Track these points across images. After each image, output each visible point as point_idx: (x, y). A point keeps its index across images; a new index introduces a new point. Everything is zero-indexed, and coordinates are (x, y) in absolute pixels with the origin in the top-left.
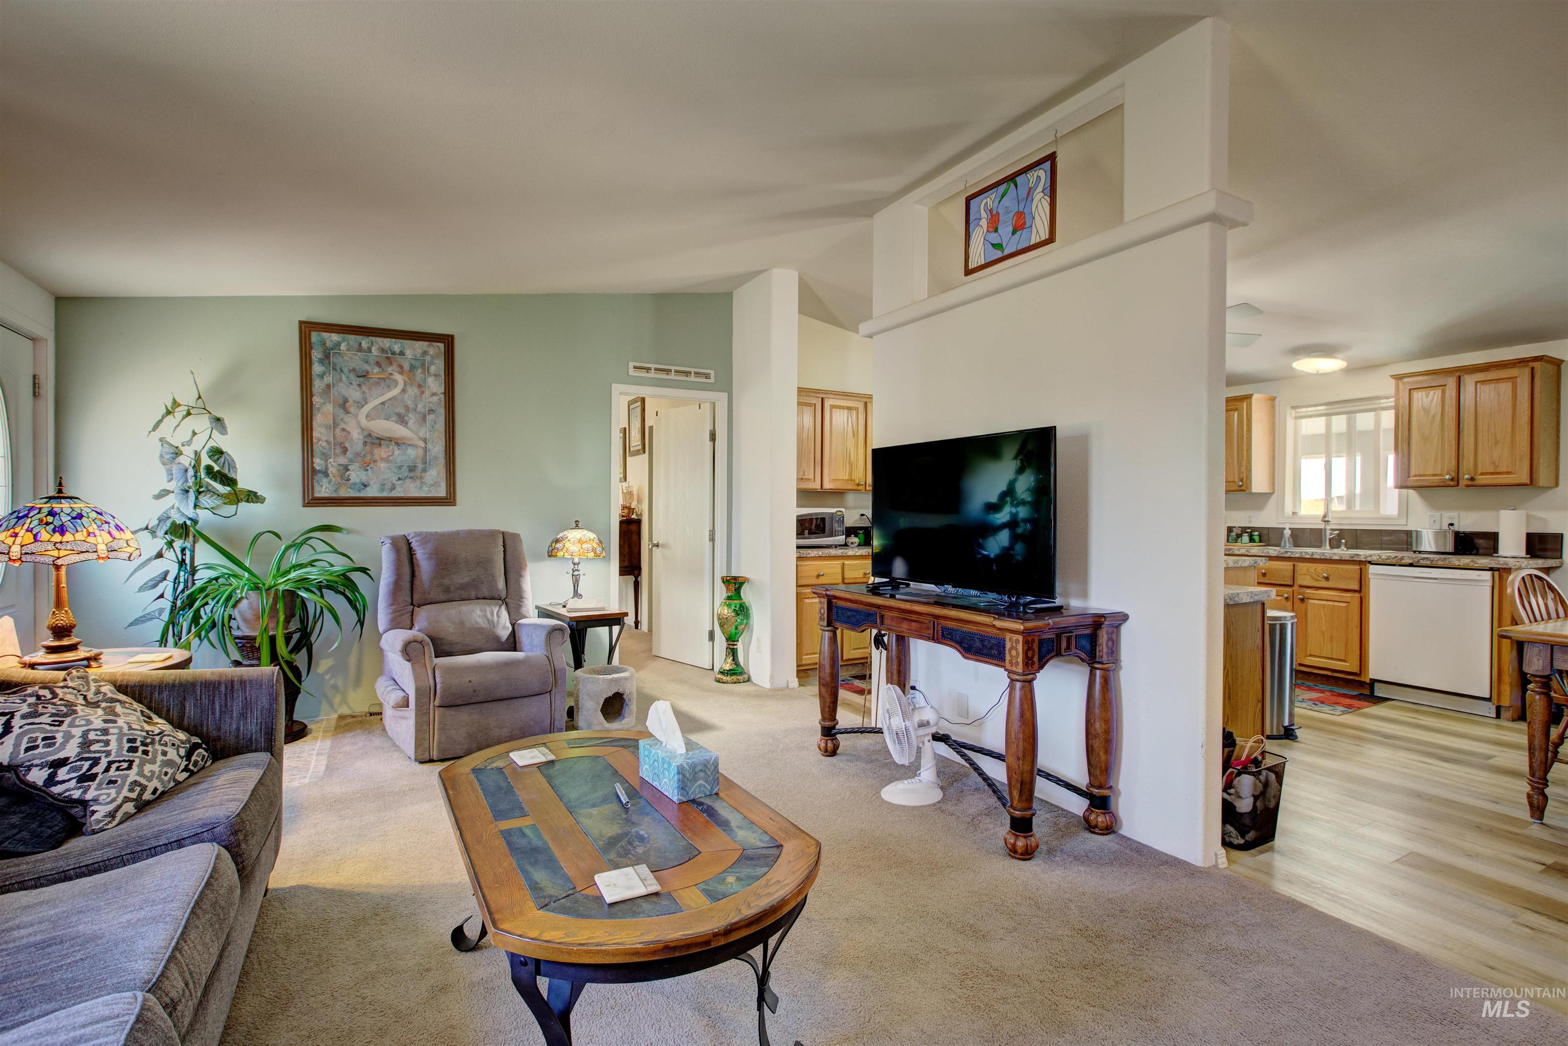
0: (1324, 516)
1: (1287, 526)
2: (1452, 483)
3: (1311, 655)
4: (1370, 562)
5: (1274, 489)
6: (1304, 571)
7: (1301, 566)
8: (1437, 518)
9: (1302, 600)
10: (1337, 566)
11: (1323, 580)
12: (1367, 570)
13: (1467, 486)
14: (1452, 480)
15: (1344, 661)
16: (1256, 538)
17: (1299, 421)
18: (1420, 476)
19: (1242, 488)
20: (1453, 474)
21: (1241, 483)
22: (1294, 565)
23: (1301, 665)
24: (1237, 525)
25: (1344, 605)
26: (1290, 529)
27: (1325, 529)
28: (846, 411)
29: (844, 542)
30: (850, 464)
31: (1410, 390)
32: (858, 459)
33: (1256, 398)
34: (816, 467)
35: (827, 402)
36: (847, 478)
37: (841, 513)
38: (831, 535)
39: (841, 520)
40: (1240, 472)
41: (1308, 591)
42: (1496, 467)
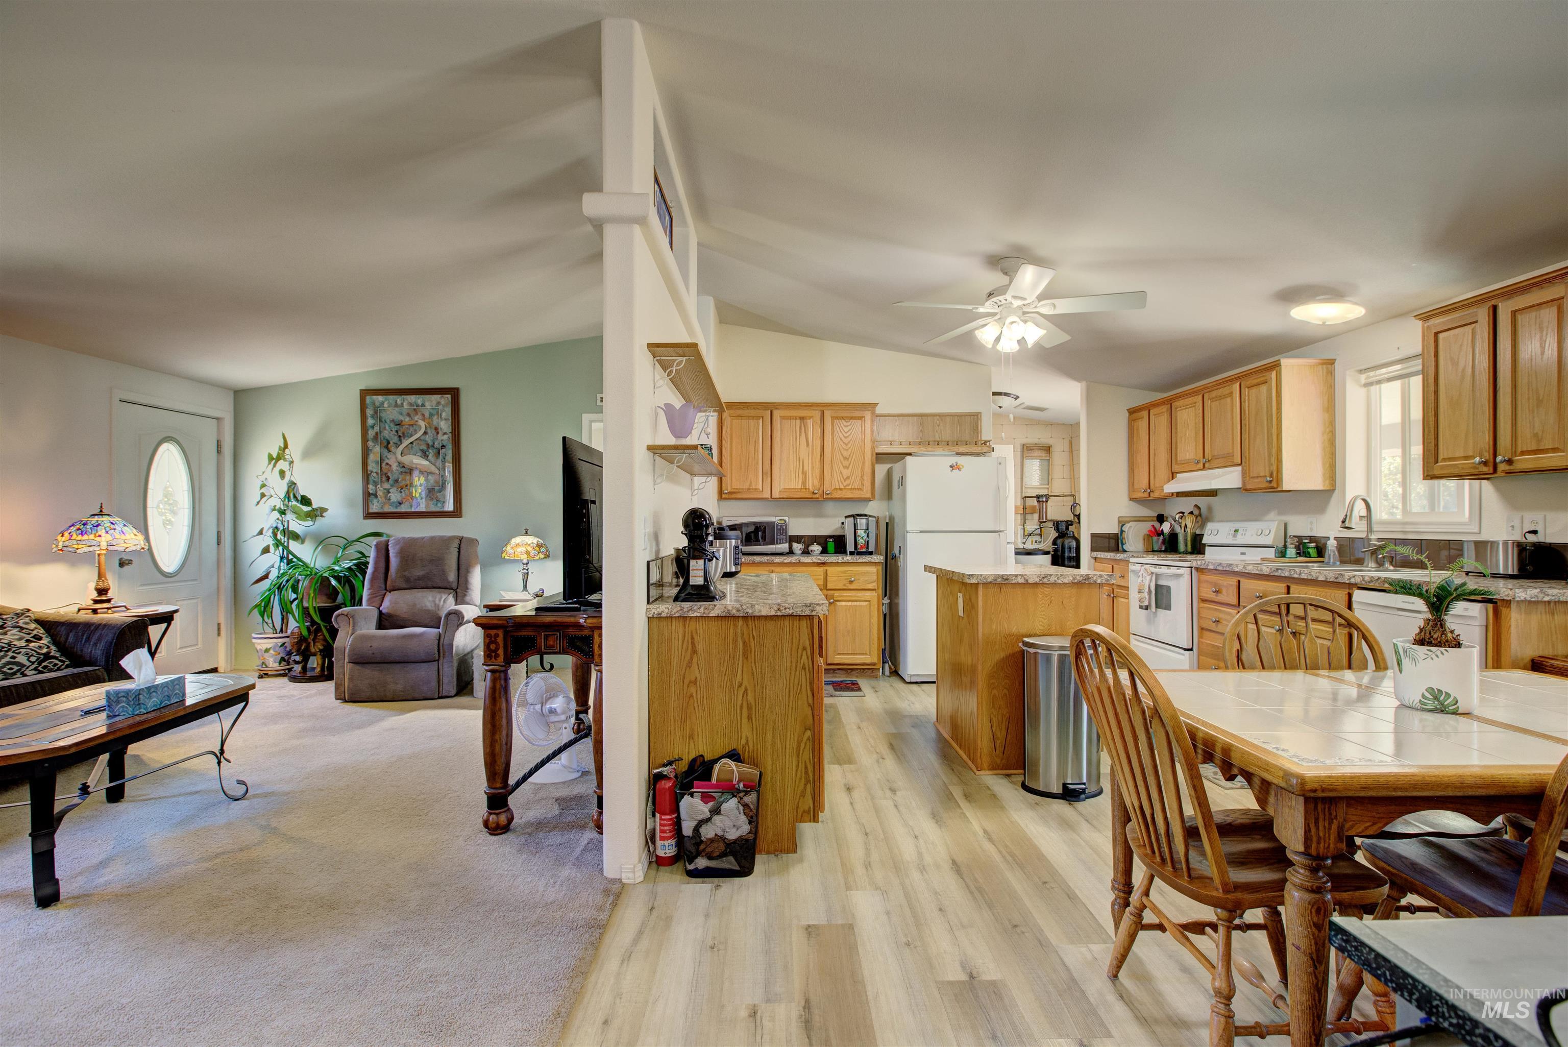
1: (1334, 535)
2: (1485, 469)
4: (1357, 586)
5: (1332, 487)
7: (1293, 588)
8: (1517, 523)
10: (1325, 590)
12: (1354, 596)
13: (1508, 472)
14: (1485, 463)
16: (1313, 552)
17: (1373, 388)
18: (1449, 459)
19: (1273, 484)
20: (1490, 457)
21: (1271, 478)
22: (1288, 587)
24: (1292, 535)
27: (1369, 540)
28: (798, 421)
29: (787, 550)
30: (803, 473)
31: (1436, 334)
32: (813, 468)
33: (1289, 365)
34: (765, 478)
35: (777, 414)
36: (800, 487)
37: (783, 522)
38: (772, 542)
39: (783, 529)
40: (1271, 464)
41: (1300, 623)
42: (1538, 441)
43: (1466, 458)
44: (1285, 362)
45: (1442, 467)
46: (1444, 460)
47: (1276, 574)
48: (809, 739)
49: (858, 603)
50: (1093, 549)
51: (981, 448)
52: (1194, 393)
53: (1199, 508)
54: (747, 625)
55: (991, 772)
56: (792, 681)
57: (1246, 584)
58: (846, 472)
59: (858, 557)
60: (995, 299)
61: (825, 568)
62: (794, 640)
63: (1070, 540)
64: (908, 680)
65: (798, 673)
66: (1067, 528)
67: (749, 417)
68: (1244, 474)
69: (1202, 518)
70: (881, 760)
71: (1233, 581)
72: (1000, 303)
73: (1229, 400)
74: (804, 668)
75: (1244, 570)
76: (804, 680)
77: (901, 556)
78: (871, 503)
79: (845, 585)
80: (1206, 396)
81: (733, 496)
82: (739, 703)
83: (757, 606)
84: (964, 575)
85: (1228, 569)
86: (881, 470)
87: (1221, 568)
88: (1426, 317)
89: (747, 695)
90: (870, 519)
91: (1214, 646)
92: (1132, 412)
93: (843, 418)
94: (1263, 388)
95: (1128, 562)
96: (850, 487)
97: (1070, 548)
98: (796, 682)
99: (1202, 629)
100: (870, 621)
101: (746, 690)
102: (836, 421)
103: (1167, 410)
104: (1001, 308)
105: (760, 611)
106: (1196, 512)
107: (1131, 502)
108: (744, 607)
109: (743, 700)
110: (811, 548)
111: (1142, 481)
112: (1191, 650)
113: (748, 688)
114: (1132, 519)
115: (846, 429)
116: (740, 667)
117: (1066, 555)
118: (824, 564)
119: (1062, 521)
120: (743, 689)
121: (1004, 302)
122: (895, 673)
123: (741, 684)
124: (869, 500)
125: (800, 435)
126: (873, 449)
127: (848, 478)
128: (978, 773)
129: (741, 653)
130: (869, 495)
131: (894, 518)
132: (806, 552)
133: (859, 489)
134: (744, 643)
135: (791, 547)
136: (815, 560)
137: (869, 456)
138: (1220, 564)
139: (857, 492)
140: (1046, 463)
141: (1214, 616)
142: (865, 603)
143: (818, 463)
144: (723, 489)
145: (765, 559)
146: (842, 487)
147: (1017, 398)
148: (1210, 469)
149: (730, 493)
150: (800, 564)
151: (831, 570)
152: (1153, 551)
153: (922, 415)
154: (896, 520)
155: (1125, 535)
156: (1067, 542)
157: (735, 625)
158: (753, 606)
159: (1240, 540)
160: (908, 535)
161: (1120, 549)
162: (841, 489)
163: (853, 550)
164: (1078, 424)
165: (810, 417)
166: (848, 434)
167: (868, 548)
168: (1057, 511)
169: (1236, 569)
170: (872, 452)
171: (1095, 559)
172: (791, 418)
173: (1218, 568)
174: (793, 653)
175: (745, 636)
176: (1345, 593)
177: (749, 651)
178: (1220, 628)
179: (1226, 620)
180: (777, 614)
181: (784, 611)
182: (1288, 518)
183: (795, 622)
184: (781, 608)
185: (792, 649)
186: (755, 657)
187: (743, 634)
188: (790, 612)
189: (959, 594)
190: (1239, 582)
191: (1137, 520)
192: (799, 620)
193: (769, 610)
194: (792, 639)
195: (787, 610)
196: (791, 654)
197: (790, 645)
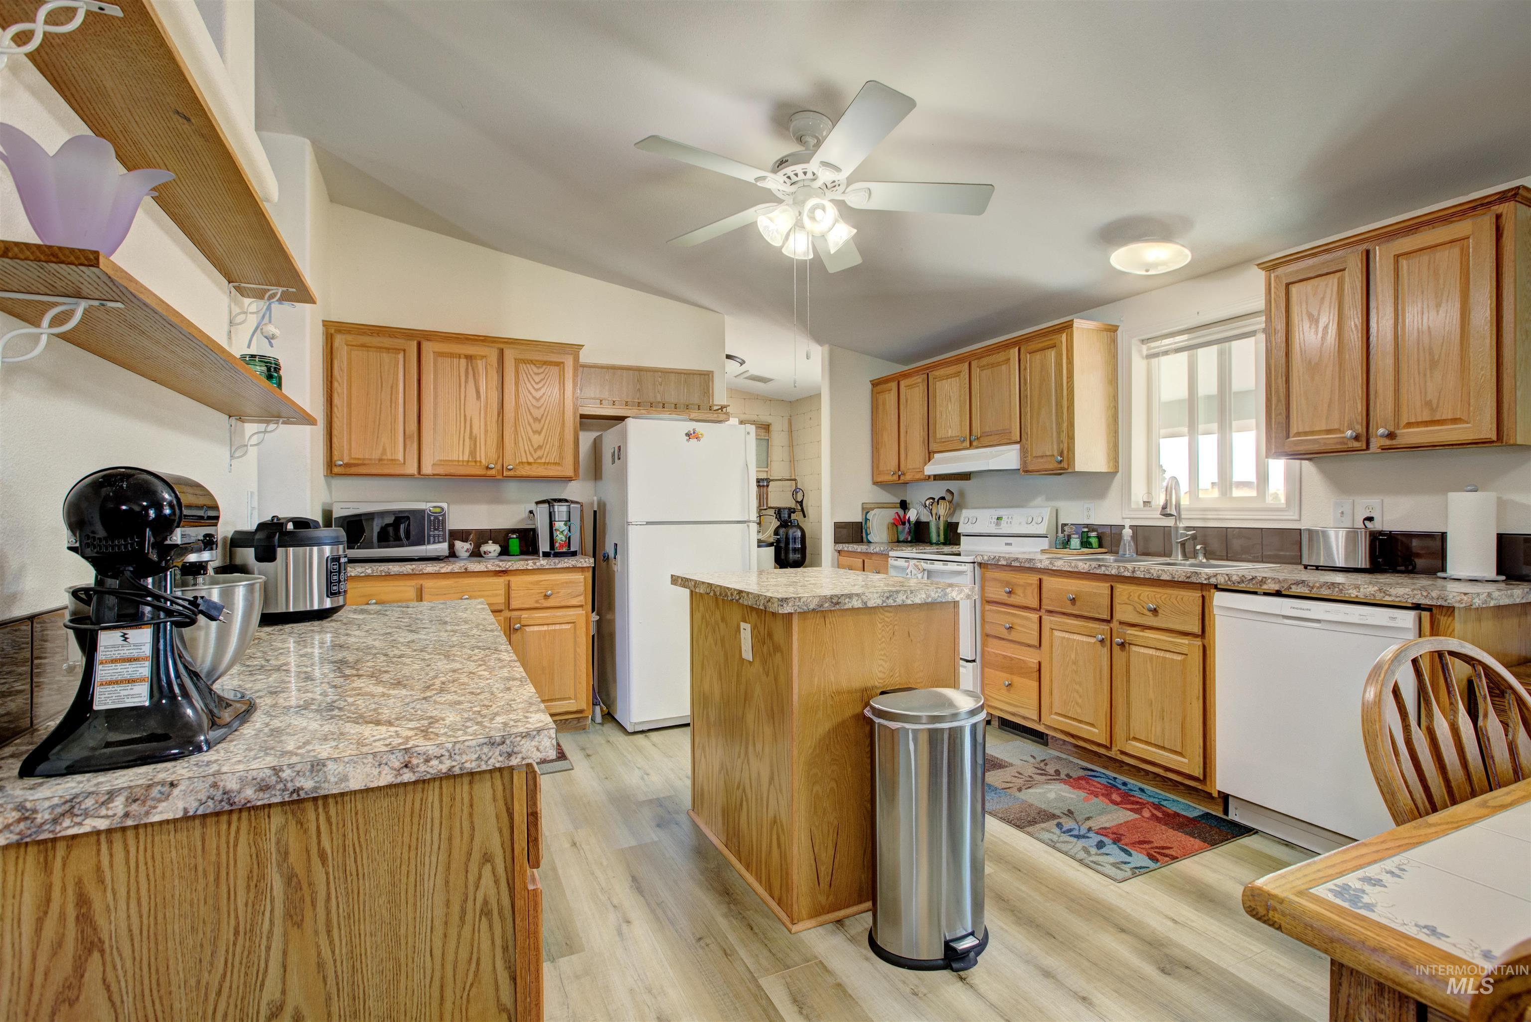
0: (1164, 507)
1: (1127, 523)
2: (1356, 445)
3: (1135, 739)
4: (1216, 587)
5: (1116, 466)
6: (1124, 598)
7: (1120, 588)
8: (1347, 509)
9: (1122, 645)
10: (1170, 591)
11: (1149, 614)
12: (1211, 599)
13: (1384, 449)
14: (1357, 438)
15: (1180, 754)
16: (1094, 541)
17: (1154, 361)
18: (1306, 433)
19: (1063, 465)
20: (1360, 429)
21: (1059, 458)
22: (1112, 587)
23: (1123, 753)
24: (1069, 522)
25: (1179, 658)
26: (1131, 527)
27: (1177, 528)
28: (463, 361)
29: (447, 553)
30: (470, 438)
31: (1288, 285)
32: (486, 431)
33: (1081, 326)
34: (408, 443)
35: (427, 347)
36: (466, 458)
37: (438, 510)
38: (420, 542)
39: (438, 521)
40: (1060, 442)
41: (1131, 631)
42: (1433, 410)
43: (1328, 432)
44: (1077, 323)
45: (1296, 443)
46: (1298, 434)
47: (1098, 572)
49: (557, 627)
50: (837, 541)
51: (719, 414)
52: (959, 360)
53: (952, 493)
54: (300, 823)
55: (812, 922)
56: (450, 959)
57: (1050, 583)
58: (537, 440)
59: (556, 560)
60: (789, 170)
61: (507, 578)
62: (456, 841)
63: (794, 529)
64: (630, 729)
65: (467, 928)
66: (790, 517)
67: (381, 348)
68: (1024, 453)
69: (955, 502)
70: (624, 926)
71: (1034, 579)
72: (794, 179)
73: (1004, 367)
74: (486, 912)
75: (1050, 567)
76: (486, 946)
77: (618, 557)
78: (573, 484)
79: (537, 602)
80: (974, 364)
81: (353, 470)
83: (331, 765)
84: (769, 600)
85: (1027, 565)
86: (586, 439)
87: (1018, 564)
88: (1270, 267)
90: (572, 505)
91: (1005, 657)
92: (875, 384)
93: (532, 362)
94: (1052, 354)
95: (887, 556)
96: (543, 460)
97: (795, 539)
98: (463, 956)
99: (987, 635)
100: (575, 651)
102: (522, 366)
103: (923, 380)
104: (794, 188)
105: (345, 778)
106: (948, 497)
107: (875, 487)
108: (286, 774)
110: (484, 548)
111: (889, 463)
112: (974, 661)
113: (305, 1012)
114: (877, 506)
115: (537, 379)
116: (276, 955)
117: (791, 546)
118: (505, 572)
119: (784, 509)
121: (801, 176)
122: (609, 717)
123: (281, 1008)
124: (569, 479)
125: (466, 382)
126: (576, 408)
127: (540, 447)
128: (794, 929)
129: (279, 913)
130: (570, 472)
131: (605, 505)
132: (476, 554)
133: (555, 464)
134: (290, 879)
135: (451, 547)
136: (491, 567)
137: (570, 420)
138: (1017, 559)
139: (553, 467)
140: (765, 443)
141: (1006, 621)
142: (568, 626)
143: (494, 425)
144: (335, 458)
145: (408, 568)
146: (531, 460)
147: (742, 363)
148: (977, 447)
149: (347, 465)
150: (467, 573)
151: (515, 580)
152: (898, 541)
153: (639, 370)
154: (608, 507)
155: (869, 524)
156: (791, 532)
157: (256, 832)
158: (317, 766)
159: (1005, 529)
160: (630, 527)
161: (865, 539)
162: (529, 463)
163: (547, 549)
164: (818, 396)
165: (483, 357)
166: (540, 385)
167: (569, 546)
168: (780, 497)
169: (1039, 565)
170: (575, 413)
171: (839, 552)
172: (452, 355)
173: (1013, 564)
174: (452, 878)
175: (292, 859)
176: (1198, 594)
177: (308, 899)
178: (1014, 636)
179: (1023, 626)
180: (399, 780)
181: (422, 768)
182: (1062, 505)
183: (458, 790)
184: (415, 761)
185: (448, 868)
186: (328, 913)
187: (287, 853)
188: (444, 768)
189: (743, 625)
190: (1040, 580)
191: (882, 506)
192: (471, 783)
193: (375, 772)
194: (450, 839)
195: (434, 762)
196: (447, 882)
197: (443, 857)
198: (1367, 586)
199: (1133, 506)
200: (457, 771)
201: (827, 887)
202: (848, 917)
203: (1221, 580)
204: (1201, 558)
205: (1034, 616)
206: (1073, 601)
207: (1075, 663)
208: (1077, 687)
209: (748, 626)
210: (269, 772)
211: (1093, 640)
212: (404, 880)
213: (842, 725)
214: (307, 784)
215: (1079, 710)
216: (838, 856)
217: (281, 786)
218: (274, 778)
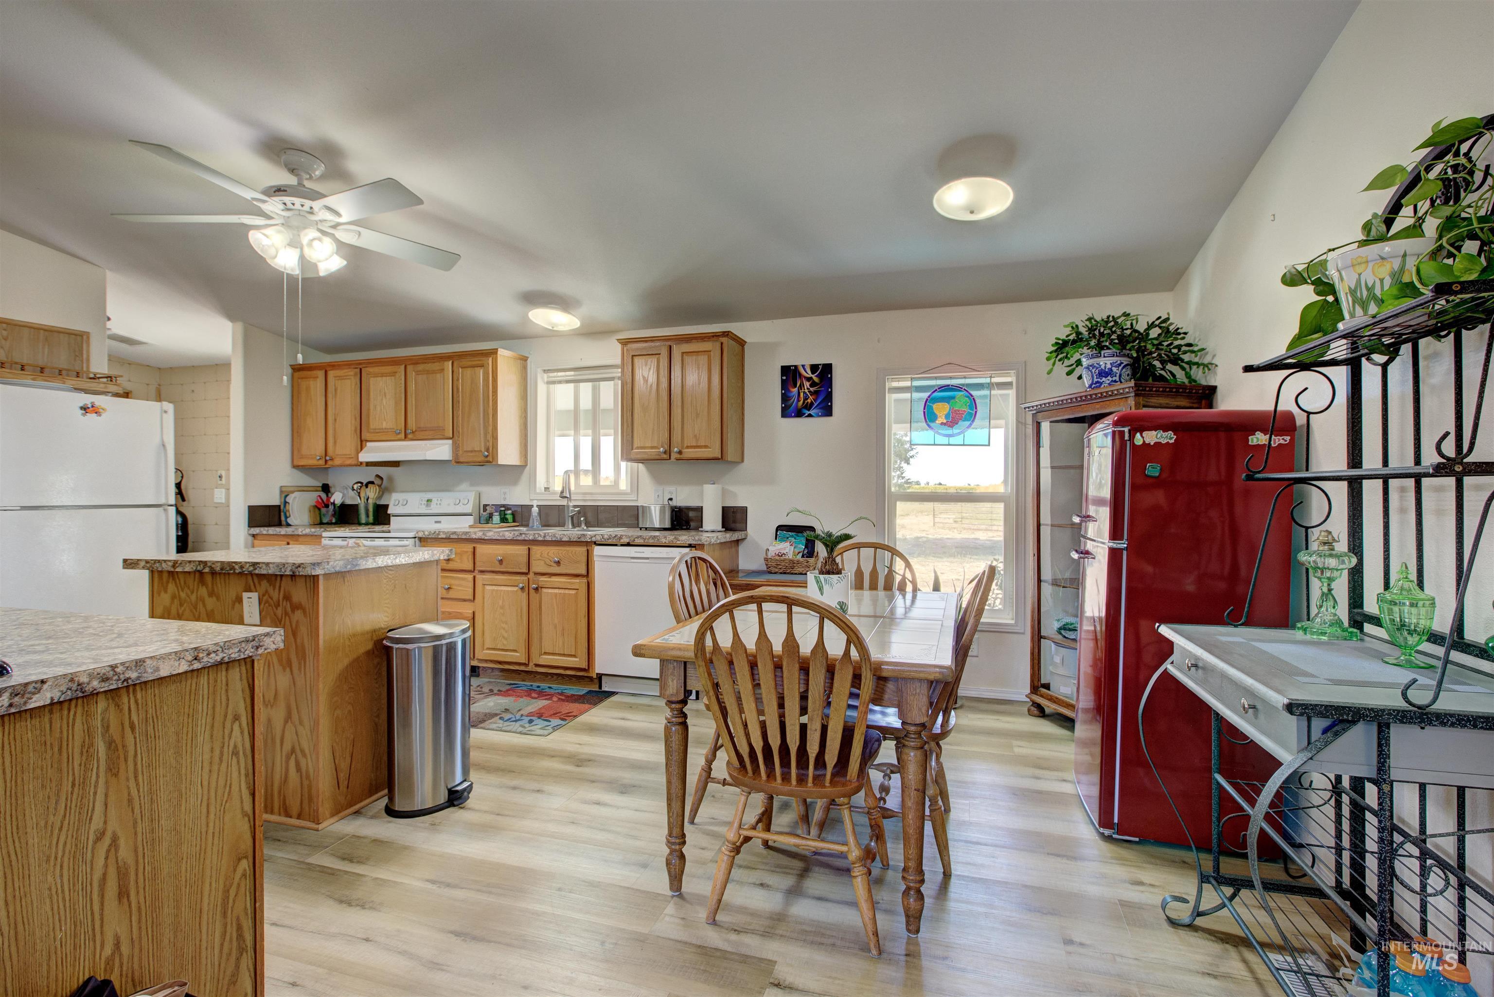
0: (562, 492)
1: (535, 503)
2: (665, 456)
3: (545, 653)
4: (595, 543)
5: (526, 462)
6: (538, 556)
7: (537, 550)
8: (660, 493)
9: (536, 589)
10: (568, 548)
11: (555, 565)
12: (593, 551)
13: (677, 459)
14: (665, 452)
15: (574, 656)
16: (510, 517)
17: (552, 386)
18: (641, 447)
19: (488, 459)
20: (667, 447)
21: (486, 453)
22: (529, 548)
23: (537, 665)
24: (491, 503)
25: (573, 592)
26: (538, 506)
27: (568, 506)
31: (632, 356)
33: (504, 354)
40: (486, 440)
41: (542, 579)
42: (697, 440)
43: (652, 448)
44: (502, 352)
45: (637, 453)
46: (638, 448)
47: (520, 538)
48: (244, 875)
50: (250, 524)
52: (394, 361)
53: (381, 478)
54: (118, 705)
55: (336, 818)
56: (213, 785)
57: (482, 549)
60: (286, 198)
62: (218, 709)
65: (224, 765)
68: (456, 448)
69: (384, 486)
71: (469, 547)
72: (292, 207)
73: (438, 375)
74: (235, 753)
75: (483, 537)
76: (235, 775)
80: (409, 368)
82: (97, 875)
83: (148, 662)
85: (464, 537)
87: (456, 537)
88: (625, 343)
89: (117, 851)
94: (480, 371)
95: (321, 537)
98: (222, 782)
101: (115, 840)
103: (355, 375)
104: (289, 213)
105: (157, 669)
106: (377, 481)
107: (295, 471)
108: (119, 669)
109: (106, 866)
111: (314, 447)
113: (119, 833)
114: (296, 489)
116: (100, 797)
120: (107, 840)
121: (298, 207)
123: (103, 833)
128: (320, 827)
129: (103, 768)
134: (111, 745)
138: (455, 533)
141: (445, 583)
148: (411, 439)
152: (321, 523)
155: (288, 507)
157: (88, 714)
158: (138, 663)
159: (434, 509)
161: (284, 523)
169: (474, 536)
171: (254, 536)
173: (452, 537)
174: (215, 732)
175: (111, 731)
176: (584, 549)
177: (122, 756)
178: (452, 594)
179: (458, 585)
180: (191, 668)
181: (206, 659)
182: (482, 489)
183: (219, 675)
184: (201, 655)
185: (212, 726)
186: (136, 765)
187: (108, 727)
188: (218, 658)
189: (245, 595)
190: (474, 548)
191: (302, 489)
192: (227, 670)
193: (177, 664)
194: (214, 707)
195: (213, 655)
196: (212, 736)
197: (209, 720)
198: (670, 537)
199: (538, 491)
200: (226, 660)
201: (345, 789)
202: (363, 808)
203: (598, 538)
204: (583, 526)
205: (470, 577)
206: (501, 562)
207: (502, 607)
208: (504, 625)
209: (255, 596)
210: (108, 669)
211: (515, 589)
212: (185, 738)
213: (357, 660)
214: (133, 675)
215: (505, 642)
216: (353, 763)
217: (116, 677)
218: (112, 673)
